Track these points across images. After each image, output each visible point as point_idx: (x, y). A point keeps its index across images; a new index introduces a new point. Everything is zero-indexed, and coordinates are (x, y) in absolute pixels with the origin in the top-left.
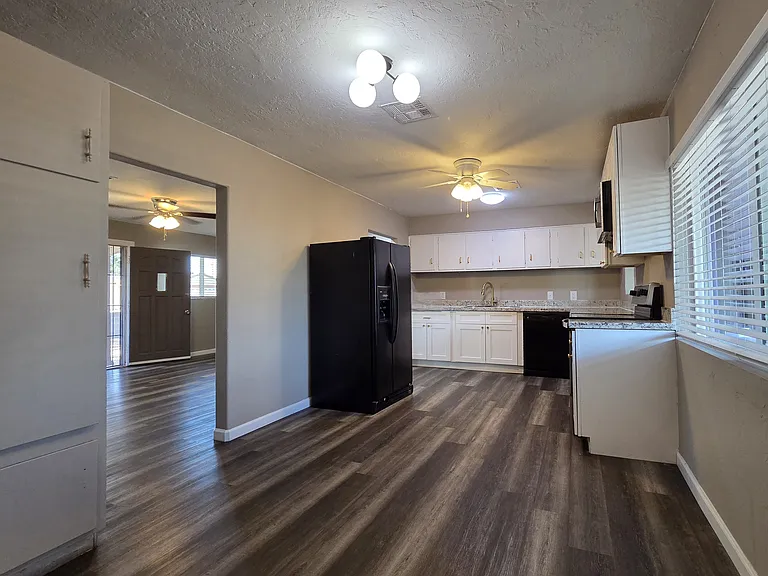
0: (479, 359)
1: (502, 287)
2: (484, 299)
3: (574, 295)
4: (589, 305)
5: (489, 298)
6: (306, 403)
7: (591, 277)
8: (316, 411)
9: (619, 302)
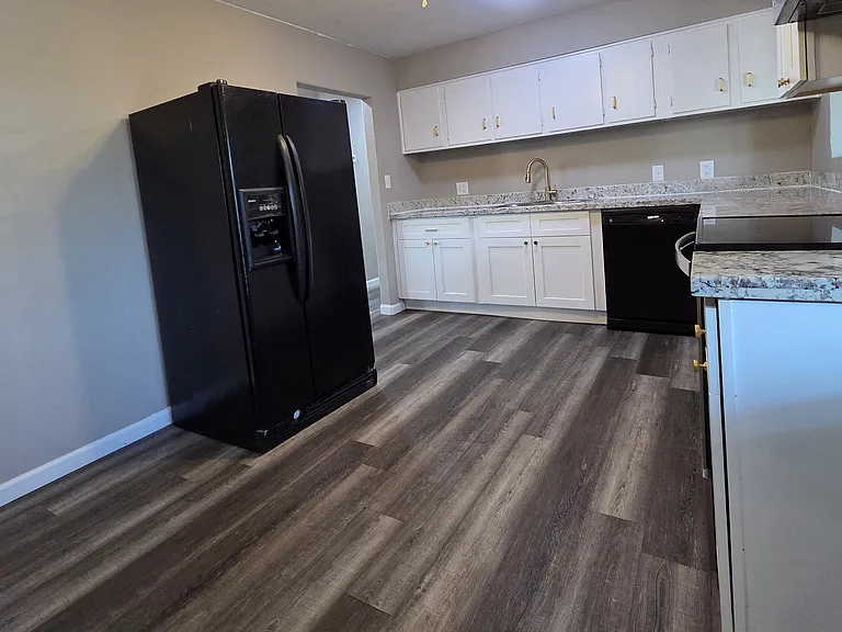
0: (524, 298)
1: (563, 167)
2: (534, 188)
3: (707, 169)
4: (742, 185)
5: (542, 187)
6: (161, 418)
7: (744, 130)
8: (179, 435)
9: (809, 176)
